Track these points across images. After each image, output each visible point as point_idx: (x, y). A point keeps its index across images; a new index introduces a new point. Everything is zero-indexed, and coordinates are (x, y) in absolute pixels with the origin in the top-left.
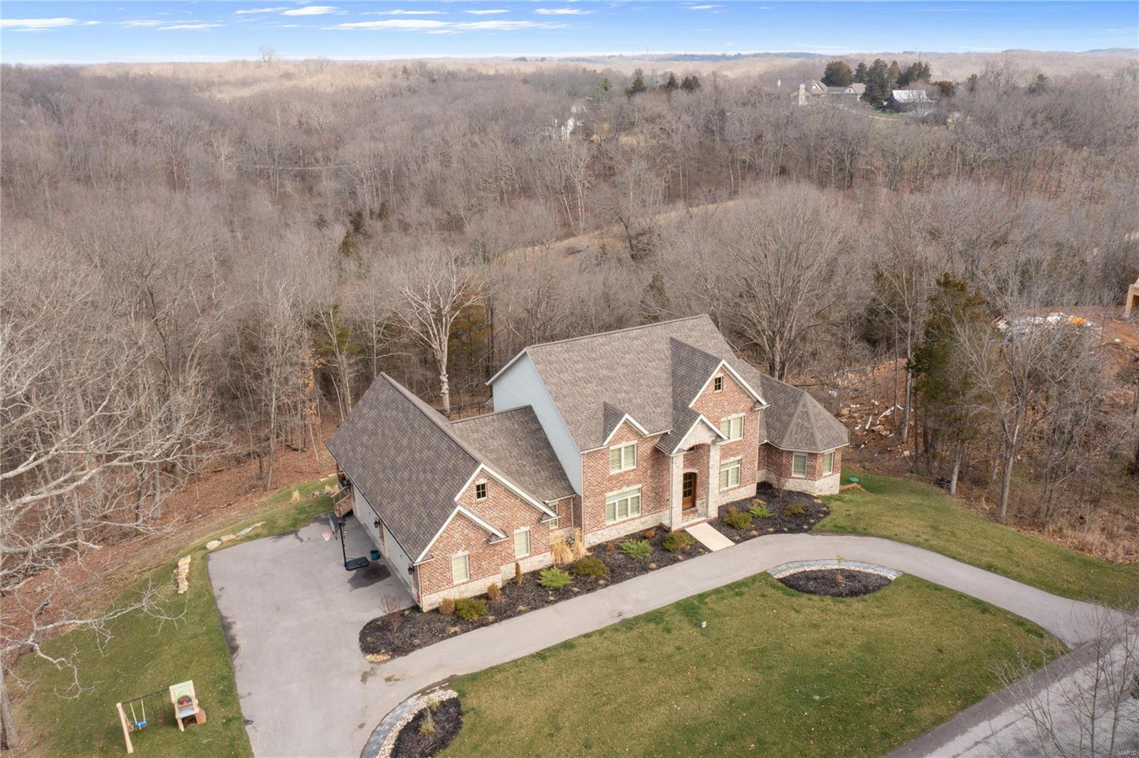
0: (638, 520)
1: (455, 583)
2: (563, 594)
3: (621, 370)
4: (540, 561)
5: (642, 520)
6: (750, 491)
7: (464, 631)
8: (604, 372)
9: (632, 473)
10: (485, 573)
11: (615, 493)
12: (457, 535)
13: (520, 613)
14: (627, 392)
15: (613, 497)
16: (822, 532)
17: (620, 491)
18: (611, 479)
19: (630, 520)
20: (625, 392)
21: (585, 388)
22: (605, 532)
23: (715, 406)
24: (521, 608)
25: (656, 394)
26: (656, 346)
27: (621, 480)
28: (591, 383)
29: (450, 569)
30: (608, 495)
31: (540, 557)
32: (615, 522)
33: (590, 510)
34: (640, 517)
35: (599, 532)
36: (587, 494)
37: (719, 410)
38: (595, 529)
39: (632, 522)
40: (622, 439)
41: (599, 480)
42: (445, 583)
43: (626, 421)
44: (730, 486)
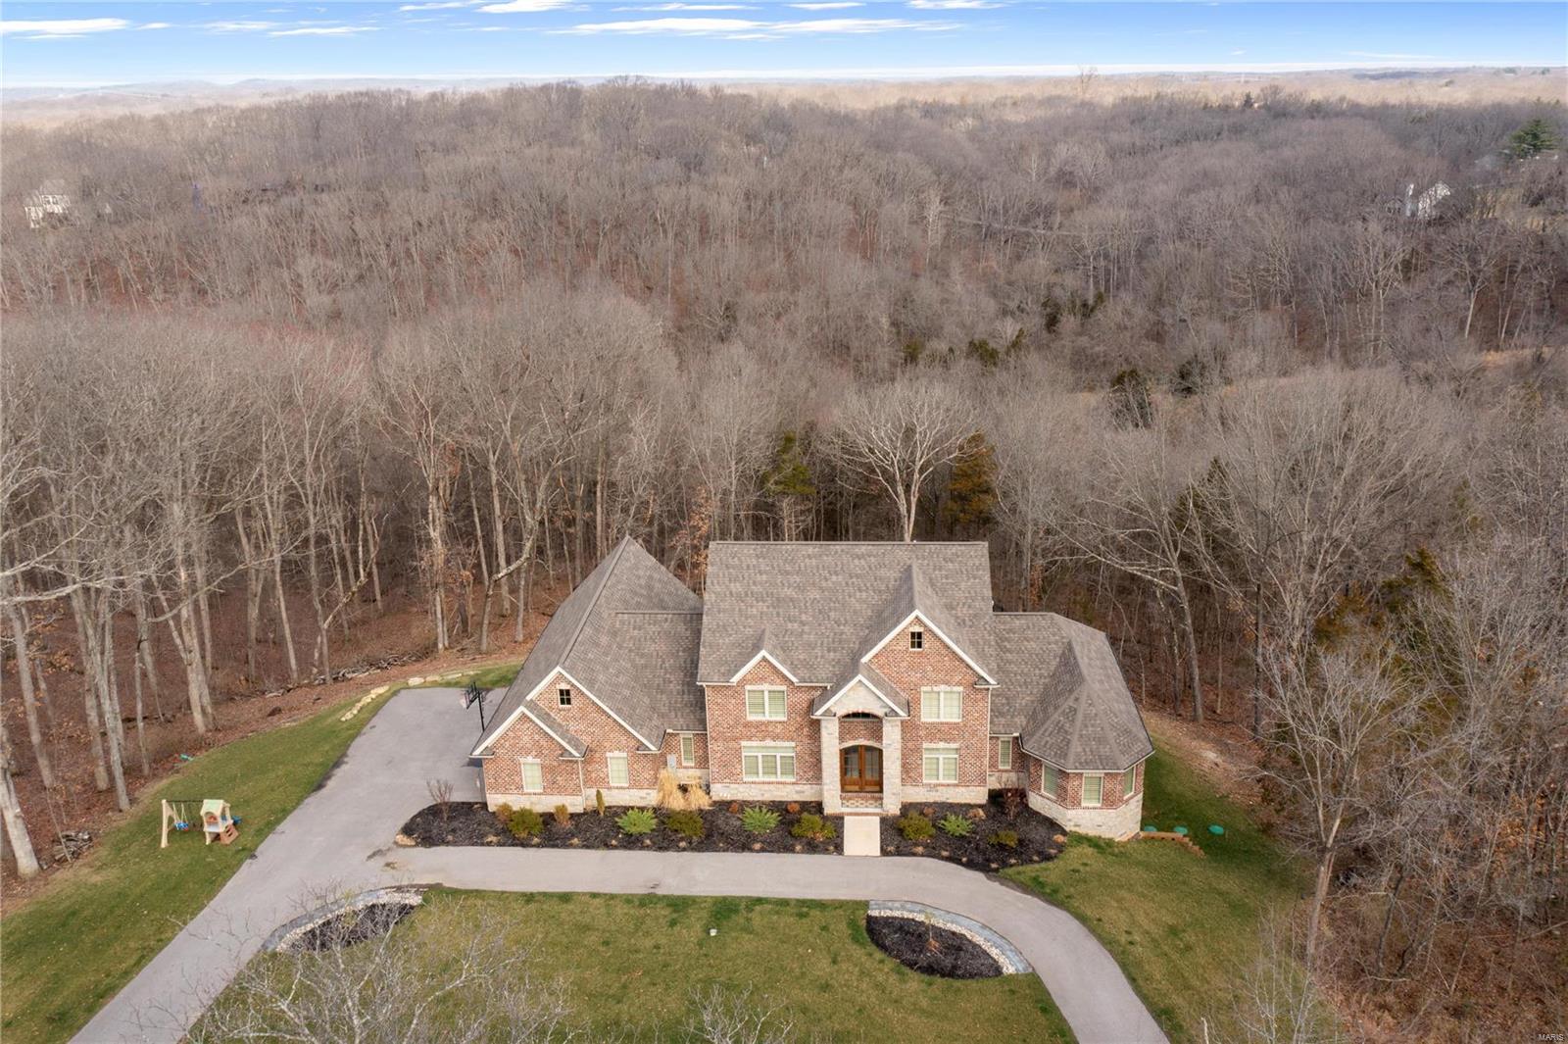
0: (791, 787)
1: (525, 791)
2: (632, 842)
3: (815, 594)
4: (641, 798)
5: (798, 788)
6: (978, 795)
7: (499, 844)
8: (789, 592)
9: (779, 726)
10: (562, 790)
11: (754, 744)
12: (526, 739)
13: (571, 846)
14: (803, 623)
15: (751, 748)
16: (1005, 881)
17: (762, 744)
18: (747, 725)
19: (778, 783)
20: (801, 622)
21: (752, 607)
22: (741, 788)
23: (911, 667)
24: (575, 841)
25: (842, 634)
26: (883, 572)
27: (762, 730)
28: (764, 602)
29: (519, 773)
30: (744, 743)
31: (643, 793)
32: (757, 780)
33: (718, 755)
34: (793, 784)
35: (732, 786)
36: (714, 735)
37: (918, 675)
38: (727, 780)
39: (781, 786)
40: (762, 680)
41: (731, 723)
42: (513, 787)
43: (764, 659)
44: (941, 781)
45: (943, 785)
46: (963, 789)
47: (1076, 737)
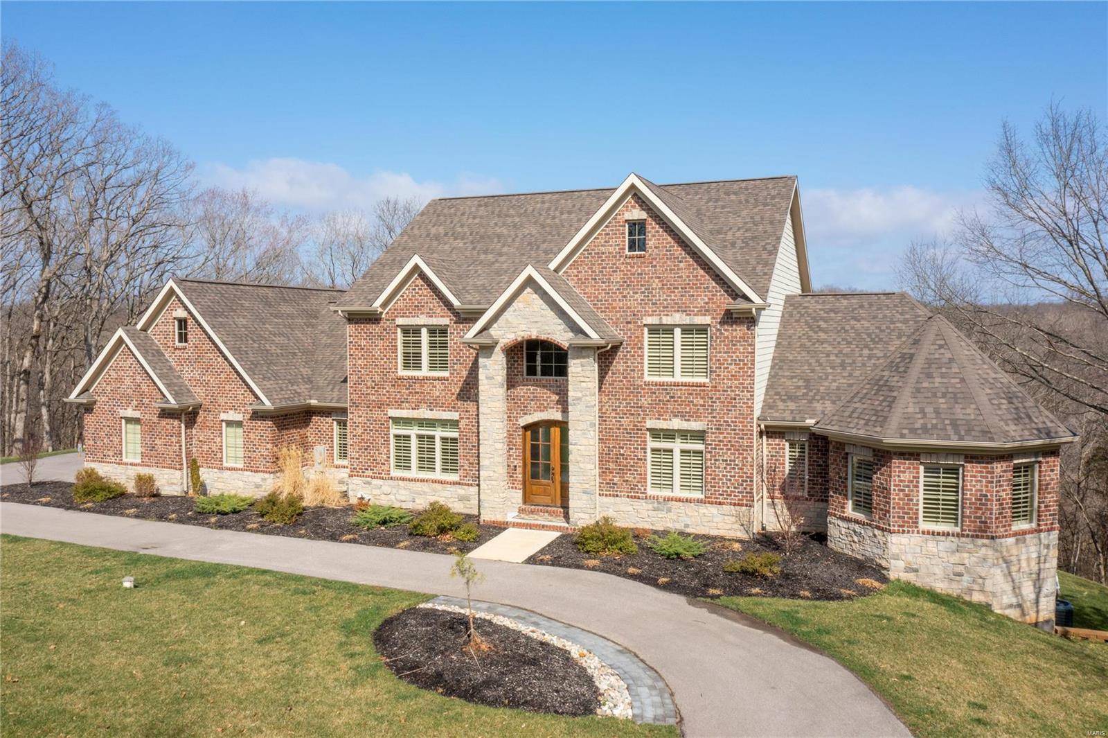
0: (452, 488)
4: (258, 486)
5: (461, 491)
6: (732, 521)
9: (438, 385)
10: (160, 460)
11: (405, 413)
12: (128, 381)
15: (404, 423)
17: (415, 413)
19: (435, 481)
22: (387, 486)
23: (628, 283)
27: (417, 392)
29: (119, 433)
31: (257, 478)
32: (408, 474)
33: (360, 430)
34: (455, 483)
35: (375, 482)
36: (355, 397)
37: (639, 296)
38: (369, 473)
39: (438, 486)
40: (418, 308)
41: (377, 379)
42: (111, 453)
43: (416, 268)
44: (678, 492)
45: (679, 500)
46: (713, 509)
47: (908, 391)
